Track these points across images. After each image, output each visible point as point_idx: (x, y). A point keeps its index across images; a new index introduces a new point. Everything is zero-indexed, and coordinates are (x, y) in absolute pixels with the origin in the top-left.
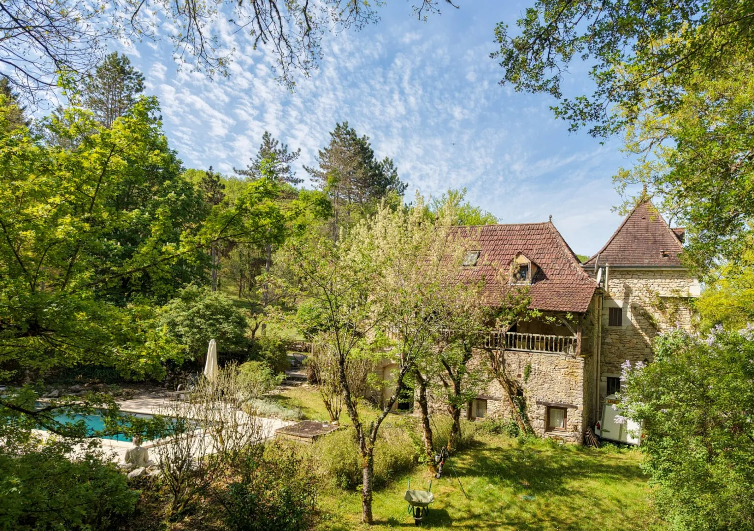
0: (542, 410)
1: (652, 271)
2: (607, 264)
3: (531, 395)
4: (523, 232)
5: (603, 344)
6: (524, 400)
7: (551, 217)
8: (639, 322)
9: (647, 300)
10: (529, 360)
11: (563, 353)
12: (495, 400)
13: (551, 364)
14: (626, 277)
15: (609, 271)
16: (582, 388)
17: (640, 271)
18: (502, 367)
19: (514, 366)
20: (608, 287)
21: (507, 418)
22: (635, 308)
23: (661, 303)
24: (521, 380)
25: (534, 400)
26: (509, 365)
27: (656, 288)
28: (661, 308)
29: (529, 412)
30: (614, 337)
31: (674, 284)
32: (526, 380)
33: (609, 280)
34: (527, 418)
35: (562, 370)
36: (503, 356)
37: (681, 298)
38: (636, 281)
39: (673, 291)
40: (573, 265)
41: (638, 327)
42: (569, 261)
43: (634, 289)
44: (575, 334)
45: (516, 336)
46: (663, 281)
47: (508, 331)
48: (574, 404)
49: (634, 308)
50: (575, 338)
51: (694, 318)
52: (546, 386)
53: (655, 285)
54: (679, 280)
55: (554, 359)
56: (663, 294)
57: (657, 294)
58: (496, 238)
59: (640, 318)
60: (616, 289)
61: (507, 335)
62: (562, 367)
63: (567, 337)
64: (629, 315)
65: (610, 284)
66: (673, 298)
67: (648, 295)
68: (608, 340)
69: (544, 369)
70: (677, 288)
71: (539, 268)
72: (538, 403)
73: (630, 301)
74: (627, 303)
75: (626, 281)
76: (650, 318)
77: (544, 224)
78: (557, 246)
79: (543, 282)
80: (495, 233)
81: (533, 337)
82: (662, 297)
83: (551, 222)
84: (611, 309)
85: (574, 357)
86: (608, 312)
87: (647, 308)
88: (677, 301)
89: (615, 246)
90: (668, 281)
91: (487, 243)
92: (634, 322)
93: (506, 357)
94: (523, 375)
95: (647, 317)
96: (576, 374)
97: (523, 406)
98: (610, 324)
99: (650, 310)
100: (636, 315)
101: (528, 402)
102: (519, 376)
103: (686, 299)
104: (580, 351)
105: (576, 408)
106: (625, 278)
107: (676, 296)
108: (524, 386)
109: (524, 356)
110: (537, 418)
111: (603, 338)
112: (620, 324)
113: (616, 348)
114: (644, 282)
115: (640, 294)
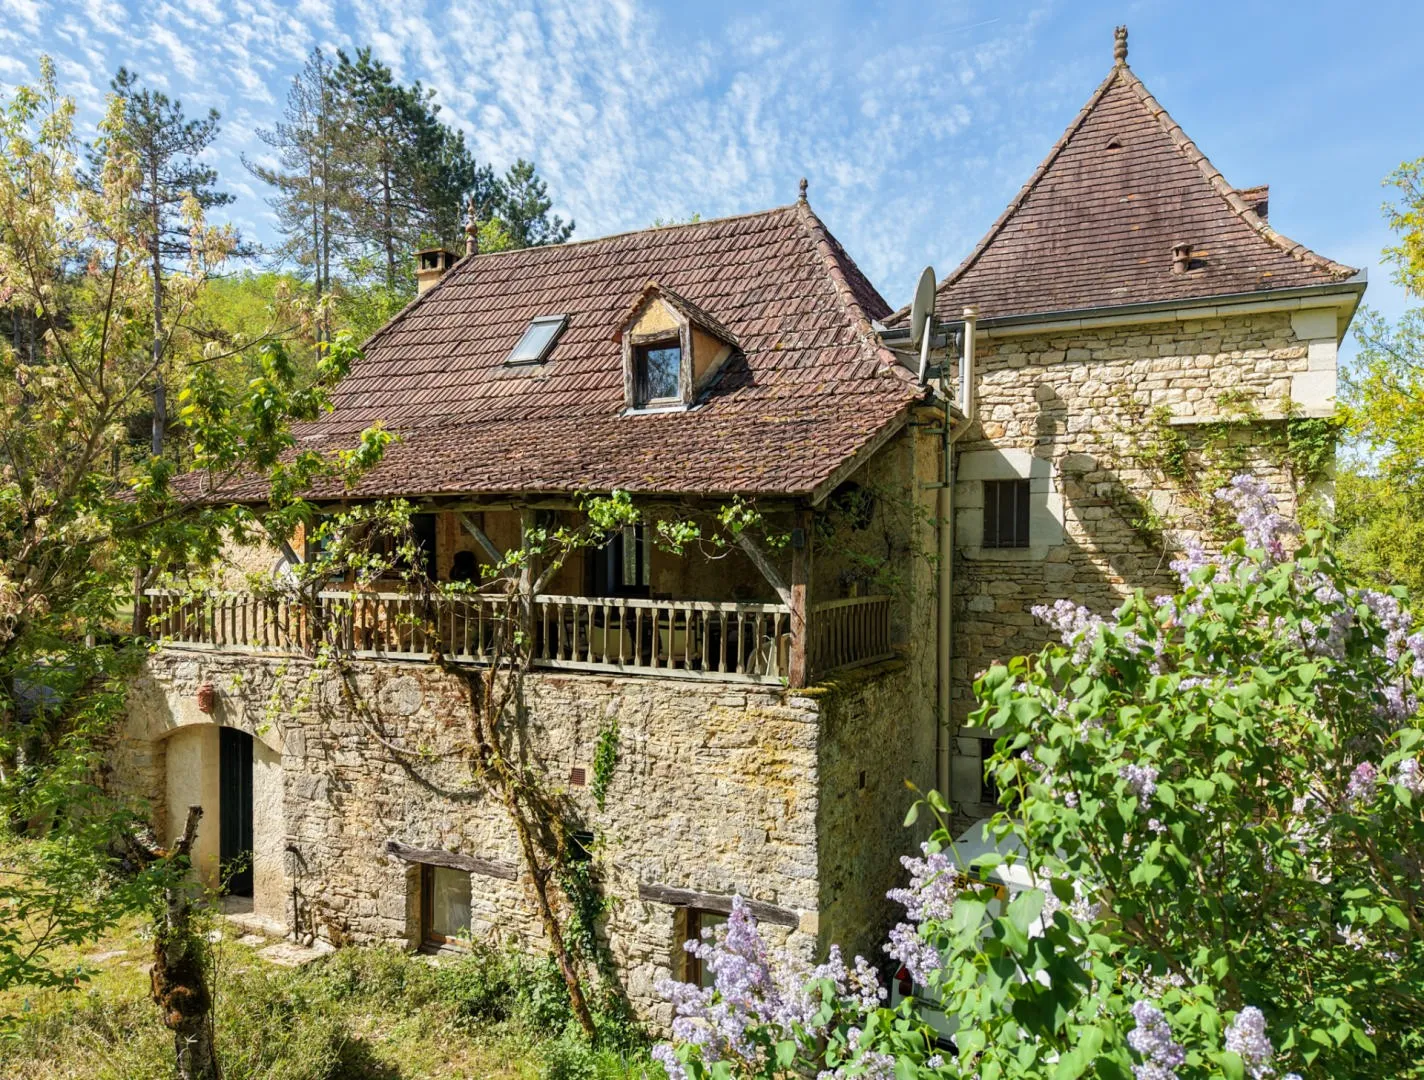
0: (662, 927)
1: (1144, 329)
2: (967, 312)
3: (619, 858)
4: (712, 246)
5: (958, 617)
6: (596, 875)
7: (805, 186)
8: (1092, 528)
9: (1124, 443)
10: (610, 709)
11: (738, 676)
12: (498, 874)
13: (692, 726)
14: (1046, 358)
15: (978, 344)
16: (811, 836)
17: (1094, 332)
18: (516, 740)
19: (558, 737)
20: (977, 401)
21: (539, 951)
22: (1079, 477)
23: (1179, 450)
24: (584, 794)
25: (630, 879)
26: (539, 729)
27: (1157, 394)
28: (1179, 468)
29: (615, 929)
30: (1002, 588)
31: (1229, 370)
32: (600, 794)
33: (976, 378)
34: (607, 953)
35: (735, 753)
36: (519, 696)
37: (1258, 426)
38: (1079, 372)
39: (1227, 400)
40: (851, 330)
41: (1092, 547)
42: (838, 317)
43: (1073, 405)
44: (781, 592)
45: (568, 607)
46: (1187, 361)
47: (544, 591)
48: (784, 905)
49: (1075, 476)
50: (784, 608)
51: (1310, 503)
52: (675, 819)
53: (1156, 380)
54: (1251, 354)
55: (699, 703)
56: (1183, 414)
57: (1163, 418)
58: (628, 272)
59: (1097, 512)
60: (1008, 409)
61: (536, 606)
62: (734, 738)
63: (752, 607)
64: (1055, 502)
65: (983, 390)
66: (1226, 425)
67: (1126, 424)
68: (981, 604)
69: (662, 746)
70: (1242, 388)
71: (736, 350)
72: (647, 893)
73: (1059, 449)
74: (1048, 459)
75: (1045, 376)
76: (1138, 511)
77: (782, 211)
78: (811, 273)
79: (732, 397)
80: (630, 257)
81: (631, 611)
82: (1180, 427)
83: (805, 202)
84: (989, 486)
85: (778, 695)
86: (976, 498)
87: (1125, 475)
88: (1242, 439)
89: (1007, 251)
90: (1204, 360)
91: (598, 289)
92: (1075, 530)
93: (529, 701)
94: (590, 775)
95: (1125, 506)
96: (787, 772)
97: (591, 907)
98: (989, 543)
99: (1134, 478)
100: (1080, 505)
101: (609, 888)
102: (577, 776)
103: (1277, 427)
104: (801, 667)
105: (790, 920)
106: (1038, 364)
107: (1236, 417)
108: (595, 820)
109: (591, 692)
110: (646, 957)
111: (960, 596)
112: (1023, 542)
113: (1010, 632)
114: (1109, 371)
115: (1097, 420)
